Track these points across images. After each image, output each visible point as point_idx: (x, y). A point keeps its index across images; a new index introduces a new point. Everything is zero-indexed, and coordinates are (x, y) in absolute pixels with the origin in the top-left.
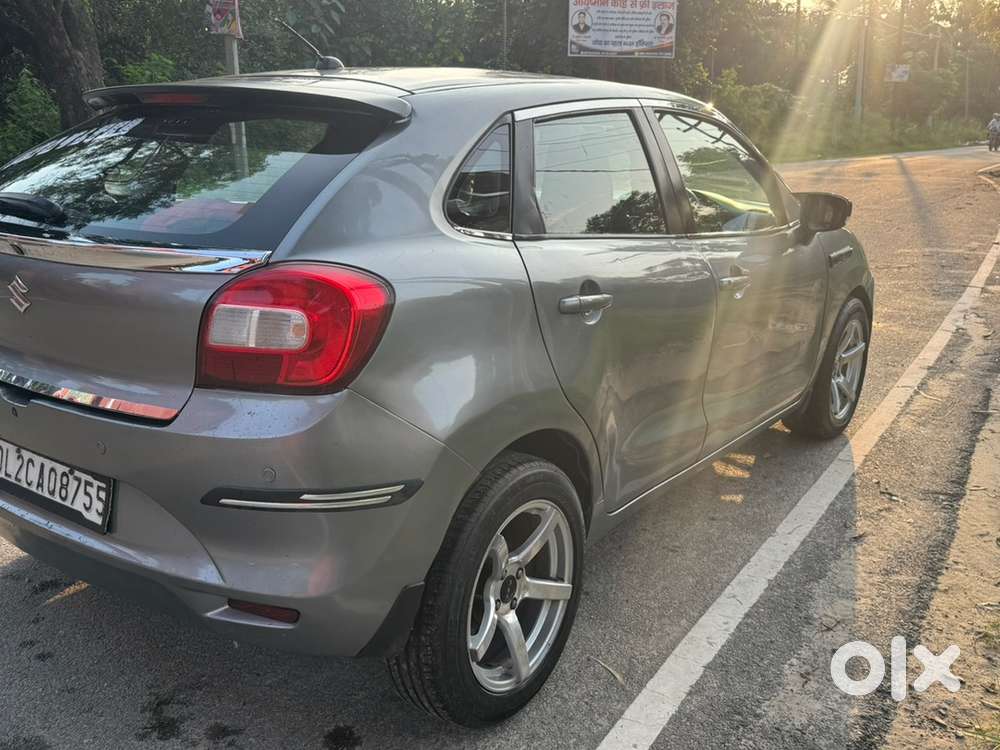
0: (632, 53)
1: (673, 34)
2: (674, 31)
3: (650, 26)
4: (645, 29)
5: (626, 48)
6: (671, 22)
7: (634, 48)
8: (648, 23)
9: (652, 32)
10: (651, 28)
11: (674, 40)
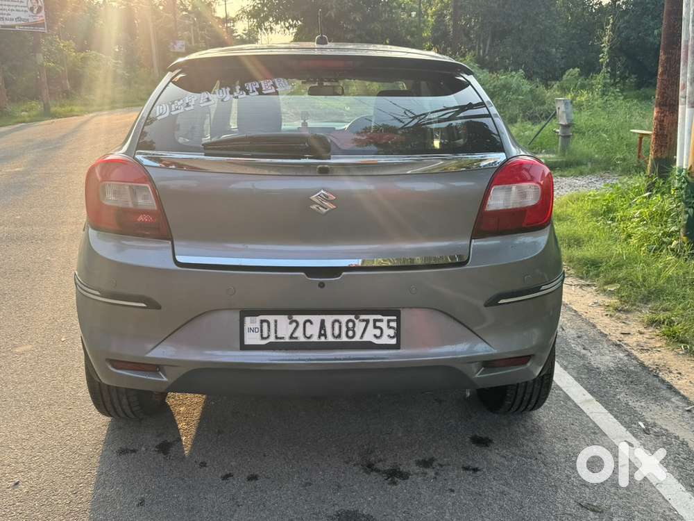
0: (13, 27)
1: (42, 14)
2: (43, 11)
3: (24, 7)
4: (21, 9)
5: (8, 23)
6: (40, 4)
7: (14, 23)
8: (22, 4)
9: (25, 11)
10: (26, 9)
11: (44, 18)
